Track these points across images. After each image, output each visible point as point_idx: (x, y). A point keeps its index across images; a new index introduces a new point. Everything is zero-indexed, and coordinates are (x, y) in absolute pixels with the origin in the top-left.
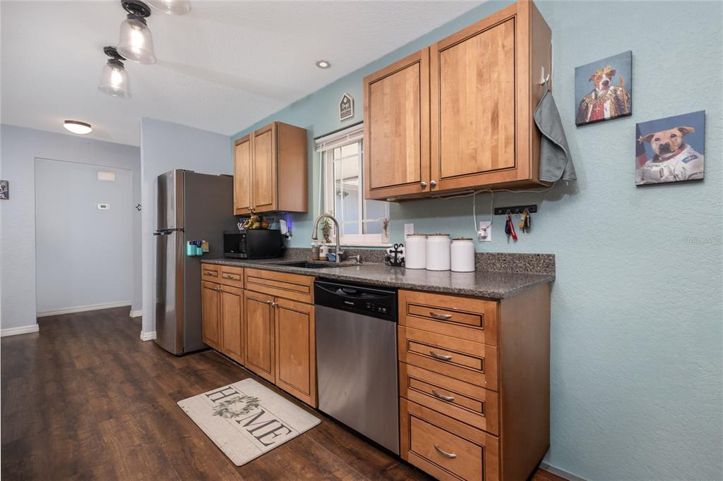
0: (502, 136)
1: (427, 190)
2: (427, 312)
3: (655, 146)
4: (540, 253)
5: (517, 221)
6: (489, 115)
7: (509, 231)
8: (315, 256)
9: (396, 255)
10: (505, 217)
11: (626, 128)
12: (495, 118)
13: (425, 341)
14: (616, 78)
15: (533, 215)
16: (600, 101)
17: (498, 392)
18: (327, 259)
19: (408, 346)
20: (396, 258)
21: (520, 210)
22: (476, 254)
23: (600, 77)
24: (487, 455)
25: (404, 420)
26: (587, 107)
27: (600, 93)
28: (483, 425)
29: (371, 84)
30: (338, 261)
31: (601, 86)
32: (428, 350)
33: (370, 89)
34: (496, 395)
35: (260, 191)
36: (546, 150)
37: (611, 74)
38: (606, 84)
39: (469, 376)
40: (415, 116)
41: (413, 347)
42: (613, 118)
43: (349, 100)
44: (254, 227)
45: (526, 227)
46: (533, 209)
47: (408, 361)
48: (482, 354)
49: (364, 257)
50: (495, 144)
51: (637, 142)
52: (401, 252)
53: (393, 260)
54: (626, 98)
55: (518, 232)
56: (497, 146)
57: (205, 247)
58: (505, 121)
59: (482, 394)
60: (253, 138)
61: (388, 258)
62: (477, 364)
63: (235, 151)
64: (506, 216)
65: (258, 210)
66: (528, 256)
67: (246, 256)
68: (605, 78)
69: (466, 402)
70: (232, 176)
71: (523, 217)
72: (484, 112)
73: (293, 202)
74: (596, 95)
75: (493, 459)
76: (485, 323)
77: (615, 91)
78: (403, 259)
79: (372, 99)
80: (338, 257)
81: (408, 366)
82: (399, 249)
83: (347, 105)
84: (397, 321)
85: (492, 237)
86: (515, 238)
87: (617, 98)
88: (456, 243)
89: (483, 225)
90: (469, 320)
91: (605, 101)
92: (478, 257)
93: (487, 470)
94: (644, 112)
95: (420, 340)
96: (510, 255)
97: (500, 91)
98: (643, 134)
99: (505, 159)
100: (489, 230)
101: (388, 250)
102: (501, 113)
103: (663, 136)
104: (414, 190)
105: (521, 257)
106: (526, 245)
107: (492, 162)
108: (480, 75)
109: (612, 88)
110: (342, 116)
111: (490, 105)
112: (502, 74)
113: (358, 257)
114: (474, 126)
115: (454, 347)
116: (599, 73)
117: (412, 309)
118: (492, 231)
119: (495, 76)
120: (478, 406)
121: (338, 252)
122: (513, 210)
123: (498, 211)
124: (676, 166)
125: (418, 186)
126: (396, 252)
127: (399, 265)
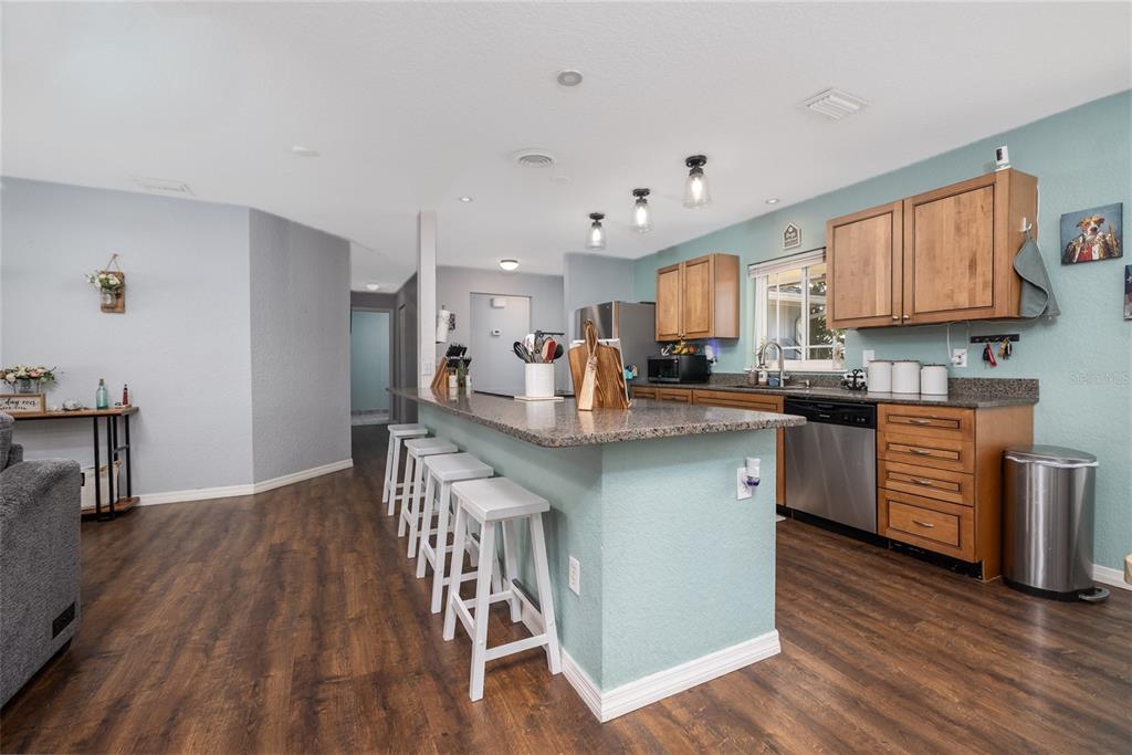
0: (980, 280)
1: (900, 322)
2: (907, 420)
4: (1022, 378)
5: (997, 349)
6: (966, 262)
7: (987, 357)
8: (752, 381)
9: (855, 380)
10: (983, 345)
11: (1116, 268)
12: (973, 265)
13: (905, 442)
14: (1105, 226)
15: (1014, 344)
16: (1088, 246)
17: (974, 474)
18: (768, 383)
19: (888, 448)
20: (855, 382)
21: (1001, 338)
22: (949, 379)
23: (1089, 224)
24: (962, 522)
25: (882, 505)
26: (1074, 250)
27: (1088, 238)
28: (960, 500)
29: (835, 227)
30: (782, 385)
31: (1089, 232)
32: (908, 449)
33: (835, 232)
34: (972, 477)
35: (693, 319)
36: (1027, 291)
37: (1100, 222)
38: (1094, 231)
39: (947, 465)
40: (886, 259)
41: (892, 447)
42: (1100, 259)
43: (795, 230)
44: (683, 352)
45: (1006, 354)
46: (1015, 338)
47: (887, 458)
48: (959, 448)
49: (813, 382)
50: (972, 286)
51: (1127, 282)
52: (862, 377)
53: (851, 385)
54: (1115, 243)
55: (998, 360)
56: (974, 289)
57: (635, 373)
58: (983, 269)
59: (958, 478)
60: (683, 268)
61: (846, 383)
62: (955, 456)
63: (658, 281)
64: (985, 344)
65: (689, 337)
66: (1009, 381)
67: (678, 380)
68: (1093, 225)
69: (945, 485)
70: (654, 304)
71: (1003, 346)
72: (961, 260)
73: (723, 329)
74: (1084, 240)
75: (968, 524)
76: (962, 425)
77: (1104, 237)
78: (863, 383)
79: (836, 240)
80: (782, 382)
81: (888, 463)
82: (859, 374)
83: (793, 234)
84: (876, 429)
85: (968, 362)
86: (994, 364)
87: (1105, 243)
88: (926, 369)
89: (957, 352)
90: (947, 424)
91: (1093, 245)
92: (951, 382)
93: (963, 532)
95: (899, 441)
96: (988, 380)
97: (978, 243)
99: (983, 299)
100: (964, 357)
101: (845, 375)
102: (979, 262)
104: (884, 322)
105: (1000, 381)
106: (1005, 370)
107: (970, 300)
108: (958, 229)
109: (1100, 234)
110: (786, 244)
111: (968, 254)
113: (808, 382)
114: (951, 271)
115: (933, 445)
116: (1088, 220)
117: (891, 419)
118: (968, 358)
119: (973, 231)
120: (956, 487)
121: (782, 377)
122: (992, 339)
123: (973, 340)
125: (890, 319)
126: (855, 377)
127: (859, 389)
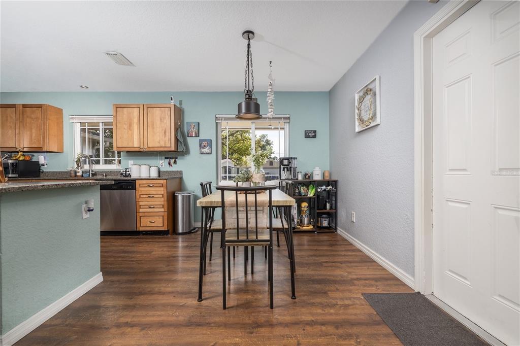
0: (167, 138)
1: (143, 150)
2: (146, 185)
3: (203, 145)
4: (178, 170)
5: (172, 161)
6: (163, 131)
7: (169, 164)
8: (73, 174)
10: (169, 160)
12: (165, 133)
13: (146, 193)
14: (195, 127)
15: (176, 160)
16: (192, 132)
18: (82, 175)
19: (139, 196)
20: (126, 173)
21: (172, 158)
22: (159, 171)
23: (192, 126)
24: (164, 218)
26: (189, 133)
27: (192, 130)
28: (163, 211)
29: (117, 107)
30: (90, 177)
32: (147, 196)
33: (116, 110)
34: (166, 202)
36: (179, 143)
37: (194, 126)
38: (193, 128)
39: (159, 199)
40: (138, 125)
41: (141, 196)
42: (195, 136)
45: (175, 163)
46: (176, 158)
47: (139, 201)
48: (163, 193)
49: (107, 174)
51: (200, 143)
53: (124, 175)
54: (198, 132)
55: (172, 164)
56: (166, 140)
58: (168, 134)
59: (162, 203)
61: (122, 174)
62: (161, 196)
65: (25, 150)
66: (176, 171)
69: (159, 206)
71: (174, 160)
75: (166, 218)
76: (163, 185)
77: (195, 130)
78: (129, 174)
79: (117, 113)
80: (91, 174)
82: (128, 170)
84: (136, 190)
85: (164, 166)
86: (171, 166)
87: (196, 132)
88: (151, 168)
90: (159, 185)
93: (164, 221)
94: (202, 137)
95: (144, 194)
96: (170, 171)
97: (166, 125)
98: (201, 141)
99: (168, 144)
101: (122, 171)
102: (167, 132)
103: (204, 143)
104: (137, 149)
105: (173, 172)
106: (175, 168)
107: (164, 145)
108: (161, 120)
111: (164, 129)
112: (167, 121)
113: (104, 174)
114: (159, 134)
115: (155, 193)
117: (141, 185)
118: (164, 164)
119: (165, 121)
120: (162, 206)
121: (91, 172)
122: (170, 158)
123: (166, 158)
124: (206, 150)
125: (139, 148)
126: (126, 171)
127: (128, 176)
